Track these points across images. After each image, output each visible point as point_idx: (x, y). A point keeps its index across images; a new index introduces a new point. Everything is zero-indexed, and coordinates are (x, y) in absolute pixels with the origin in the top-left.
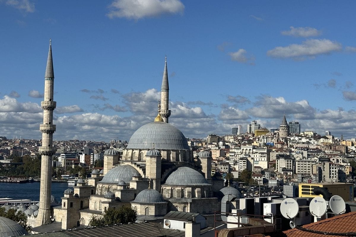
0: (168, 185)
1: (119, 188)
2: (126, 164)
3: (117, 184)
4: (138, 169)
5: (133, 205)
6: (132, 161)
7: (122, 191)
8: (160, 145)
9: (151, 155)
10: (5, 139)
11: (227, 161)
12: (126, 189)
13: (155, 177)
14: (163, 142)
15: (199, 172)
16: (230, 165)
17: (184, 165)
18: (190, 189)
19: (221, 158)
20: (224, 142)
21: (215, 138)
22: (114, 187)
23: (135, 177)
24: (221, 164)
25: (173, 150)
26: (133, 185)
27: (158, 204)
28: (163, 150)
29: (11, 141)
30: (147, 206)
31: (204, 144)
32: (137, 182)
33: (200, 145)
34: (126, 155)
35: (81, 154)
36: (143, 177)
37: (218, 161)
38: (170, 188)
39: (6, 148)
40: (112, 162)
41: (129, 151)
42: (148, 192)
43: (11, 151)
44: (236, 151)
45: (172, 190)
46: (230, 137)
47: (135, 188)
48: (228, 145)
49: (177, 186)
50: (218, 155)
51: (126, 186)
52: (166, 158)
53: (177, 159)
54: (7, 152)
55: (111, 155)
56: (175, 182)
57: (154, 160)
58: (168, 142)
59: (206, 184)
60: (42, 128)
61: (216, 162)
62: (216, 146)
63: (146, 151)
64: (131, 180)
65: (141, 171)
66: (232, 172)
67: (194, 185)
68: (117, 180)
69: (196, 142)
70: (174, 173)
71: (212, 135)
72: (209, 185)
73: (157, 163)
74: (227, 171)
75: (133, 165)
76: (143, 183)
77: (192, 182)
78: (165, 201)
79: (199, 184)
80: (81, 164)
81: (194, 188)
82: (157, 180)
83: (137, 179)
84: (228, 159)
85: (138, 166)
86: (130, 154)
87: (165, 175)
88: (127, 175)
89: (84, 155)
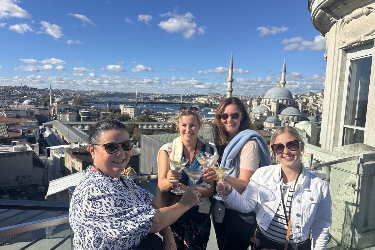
0: (281, 115)
1: (259, 115)
2: (263, 105)
3: (258, 113)
4: (268, 107)
5: (264, 123)
6: (265, 104)
7: (260, 117)
8: (279, 97)
9: (274, 101)
10: (218, 94)
11: (317, 105)
12: (262, 116)
13: (275, 111)
14: (281, 95)
15: (297, 109)
16: (318, 107)
17: (290, 106)
18: (292, 117)
19: (314, 103)
20: (316, 95)
21: (312, 94)
22: (257, 115)
23: (266, 111)
24: (313, 106)
25: (285, 99)
26: (265, 114)
27: (276, 123)
28: (280, 99)
29: (220, 95)
30: (271, 123)
31: (306, 96)
32: (267, 113)
33: (304, 97)
34: (263, 101)
35: (248, 100)
36: (270, 111)
37: (312, 104)
38: (282, 116)
39: (218, 98)
40: (257, 104)
41: (264, 100)
42: (271, 117)
43: (220, 99)
44: (321, 100)
45: (283, 117)
46: (319, 93)
47: (266, 115)
48: (318, 97)
49: (286, 115)
50: (312, 102)
51: (261, 114)
52: (281, 103)
53: (287, 103)
54: (219, 99)
55: (256, 101)
56: (285, 114)
57: (276, 104)
58: (283, 96)
59: (300, 115)
60: (227, 90)
61: (311, 105)
62: (312, 98)
63: (272, 100)
64: (264, 112)
65: (269, 109)
66: (319, 110)
67: (294, 115)
68: (258, 112)
69: (302, 96)
70: (285, 109)
71: (310, 93)
72: (301, 115)
73: (277, 105)
74: (316, 109)
75: (266, 106)
76: (270, 113)
77: (293, 114)
78: (280, 121)
79: (296, 115)
80: (248, 105)
81: (294, 116)
82: (276, 112)
83: (267, 112)
84: (317, 104)
85: (268, 106)
86: (265, 101)
87: (280, 110)
88: (263, 110)
89: (249, 101)
